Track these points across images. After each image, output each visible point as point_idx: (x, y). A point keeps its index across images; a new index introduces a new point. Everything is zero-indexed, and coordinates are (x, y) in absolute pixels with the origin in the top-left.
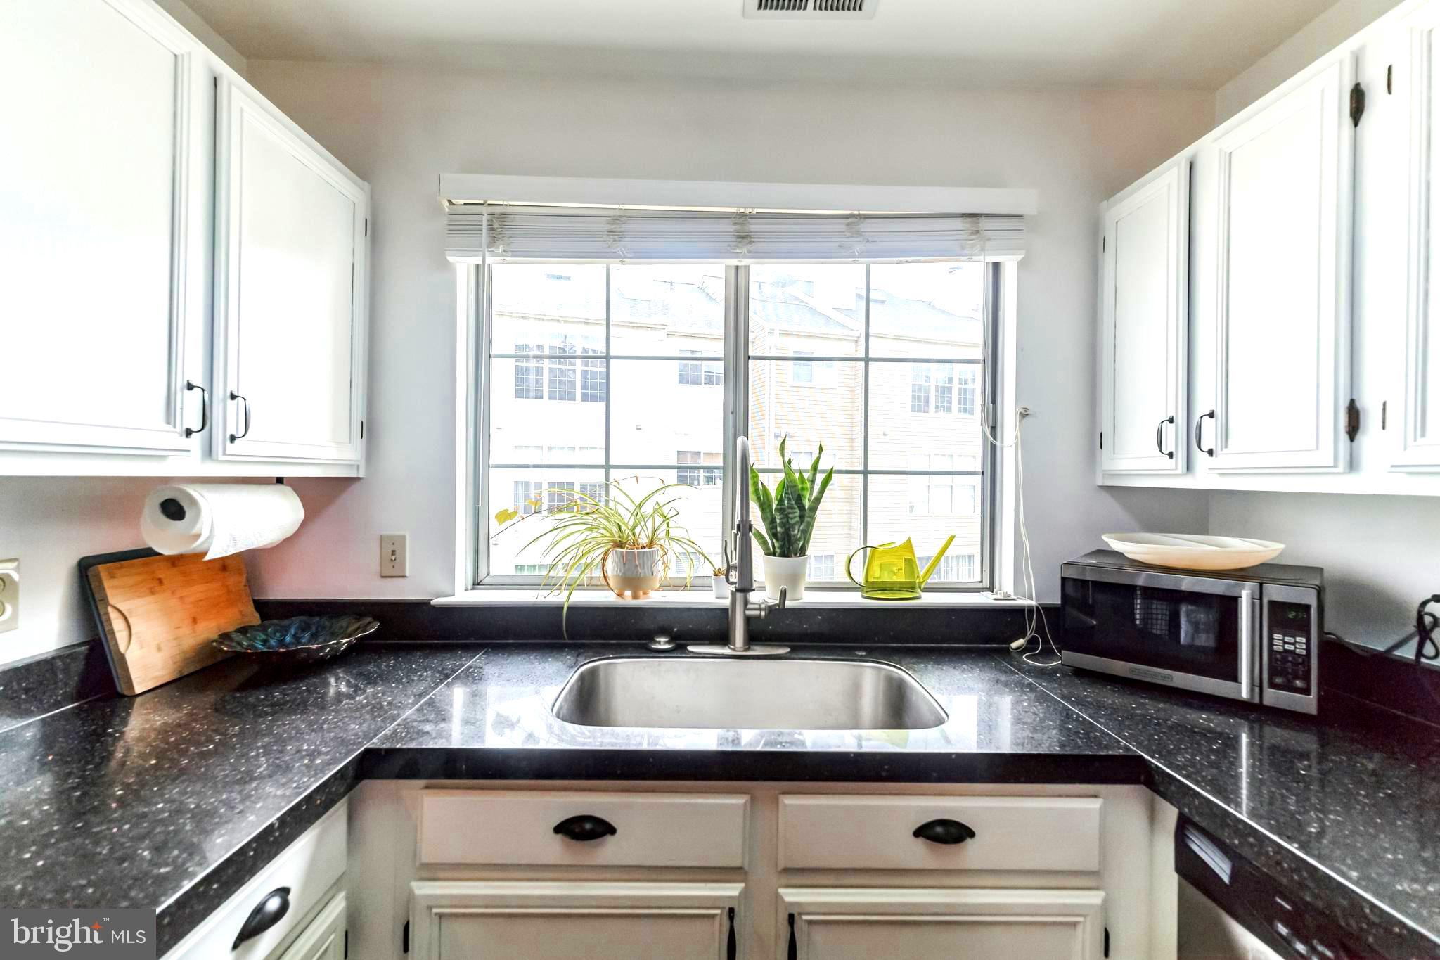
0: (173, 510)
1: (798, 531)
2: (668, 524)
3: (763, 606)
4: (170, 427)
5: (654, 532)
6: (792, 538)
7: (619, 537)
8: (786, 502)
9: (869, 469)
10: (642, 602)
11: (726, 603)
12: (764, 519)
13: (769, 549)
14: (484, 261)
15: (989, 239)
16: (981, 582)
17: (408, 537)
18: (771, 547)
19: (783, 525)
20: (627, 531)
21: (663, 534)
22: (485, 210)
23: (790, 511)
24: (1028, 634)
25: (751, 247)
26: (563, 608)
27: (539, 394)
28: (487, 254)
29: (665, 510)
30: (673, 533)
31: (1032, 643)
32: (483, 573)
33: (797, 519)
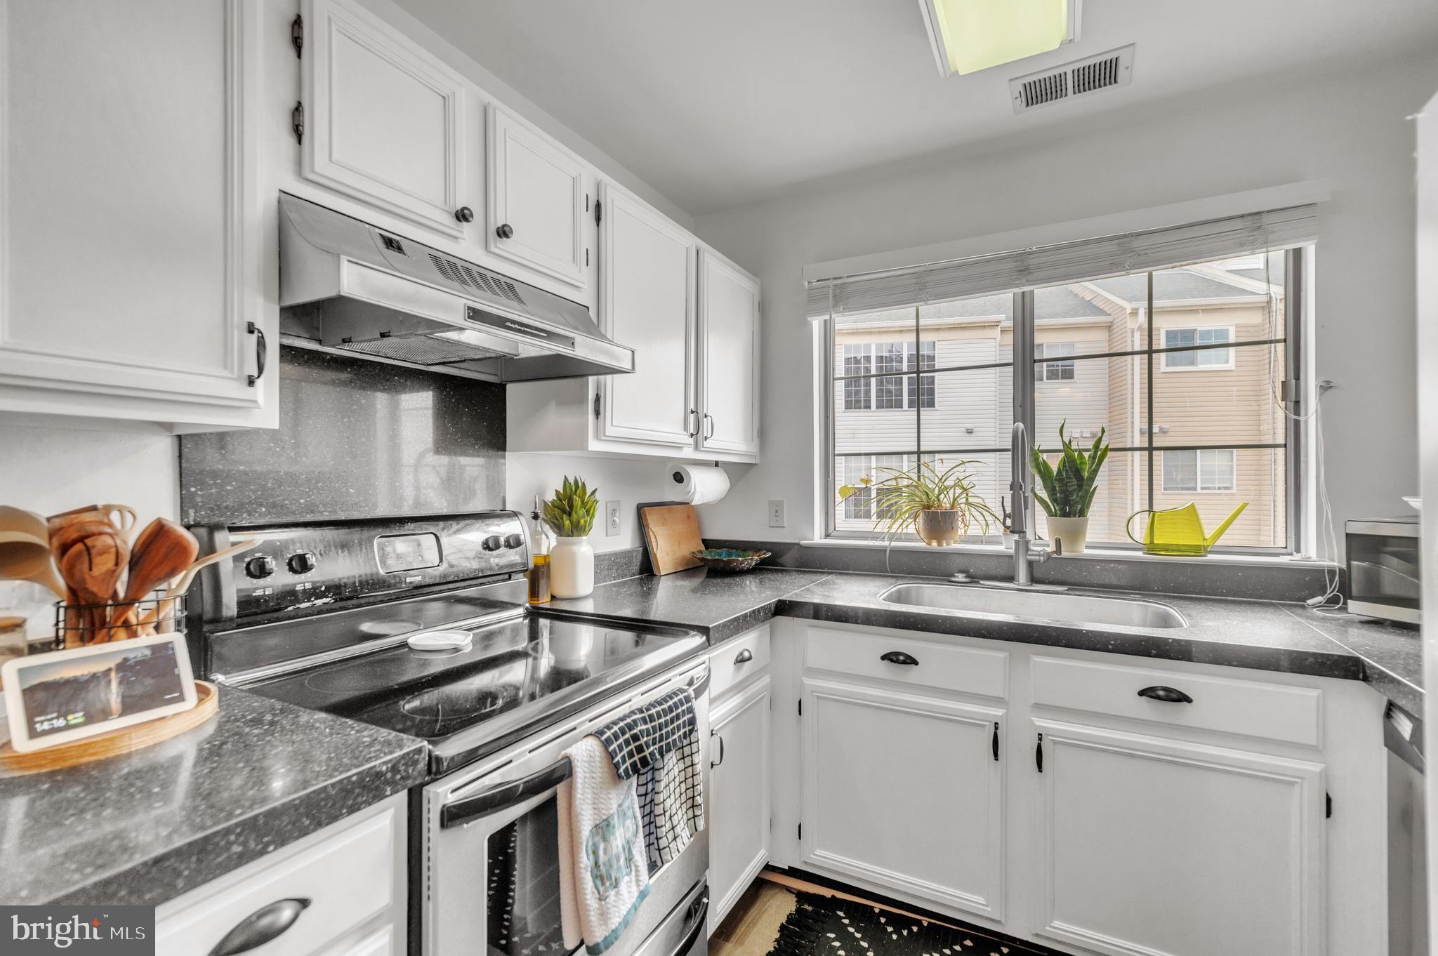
0: (679, 478)
1: (1077, 497)
2: (967, 494)
3: (1042, 553)
4: (685, 433)
5: (955, 500)
6: (1071, 502)
7: (927, 502)
8: (1064, 473)
9: (1154, 446)
10: (945, 547)
11: (1012, 551)
12: (1046, 487)
13: (1051, 511)
14: (831, 317)
15: (1273, 232)
16: (1286, 548)
17: (785, 502)
18: (1053, 510)
19: (1062, 492)
20: (933, 498)
21: (964, 500)
22: (831, 283)
23: (1068, 480)
24: (1329, 592)
25: (1028, 277)
26: (886, 550)
27: (868, 405)
28: (833, 312)
29: (965, 483)
30: (971, 500)
31: (1333, 601)
32: (831, 529)
33: (1076, 487)
